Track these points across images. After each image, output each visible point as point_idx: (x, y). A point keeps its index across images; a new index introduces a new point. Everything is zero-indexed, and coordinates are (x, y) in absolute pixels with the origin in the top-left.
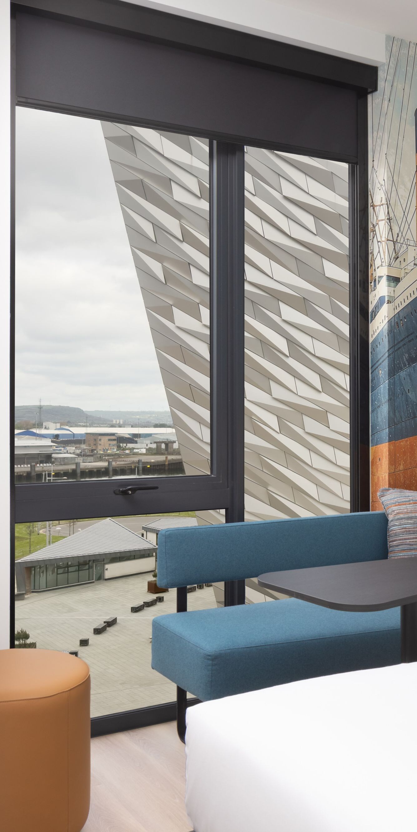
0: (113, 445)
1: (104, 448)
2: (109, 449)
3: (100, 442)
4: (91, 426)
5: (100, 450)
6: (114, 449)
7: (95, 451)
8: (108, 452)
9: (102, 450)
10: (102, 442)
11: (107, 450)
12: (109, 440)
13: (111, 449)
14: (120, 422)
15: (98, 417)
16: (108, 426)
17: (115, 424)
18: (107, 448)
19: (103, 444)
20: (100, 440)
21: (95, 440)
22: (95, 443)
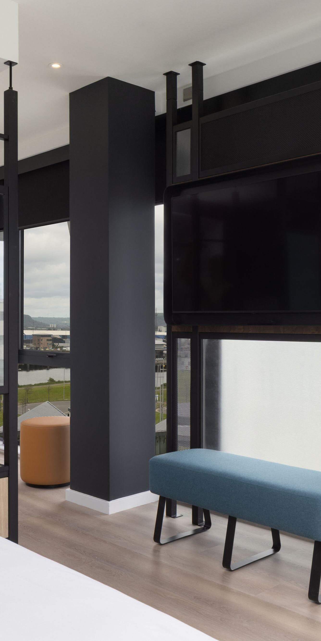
0: (50, 344)
1: (44, 347)
2: (47, 347)
3: (41, 342)
4: (36, 329)
5: (42, 348)
6: (50, 347)
7: (39, 349)
8: (47, 349)
9: (43, 348)
10: (43, 342)
11: (46, 348)
12: (48, 340)
13: (48, 347)
14: (54, 326)
15: (41, 322)
16: (47, 329)
17: (51, 327)
18: (46, 347)
19: (44, 343)
20: (42, 340)
21: (39, 340)
22: (38, 343)
